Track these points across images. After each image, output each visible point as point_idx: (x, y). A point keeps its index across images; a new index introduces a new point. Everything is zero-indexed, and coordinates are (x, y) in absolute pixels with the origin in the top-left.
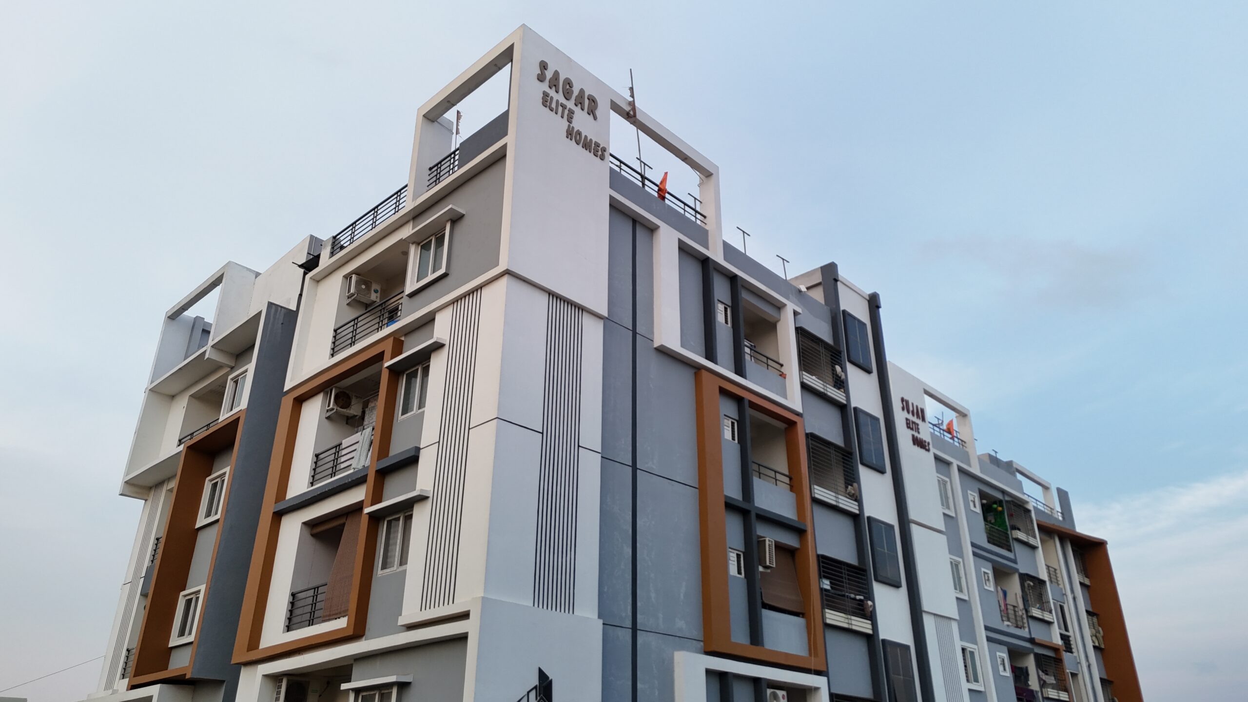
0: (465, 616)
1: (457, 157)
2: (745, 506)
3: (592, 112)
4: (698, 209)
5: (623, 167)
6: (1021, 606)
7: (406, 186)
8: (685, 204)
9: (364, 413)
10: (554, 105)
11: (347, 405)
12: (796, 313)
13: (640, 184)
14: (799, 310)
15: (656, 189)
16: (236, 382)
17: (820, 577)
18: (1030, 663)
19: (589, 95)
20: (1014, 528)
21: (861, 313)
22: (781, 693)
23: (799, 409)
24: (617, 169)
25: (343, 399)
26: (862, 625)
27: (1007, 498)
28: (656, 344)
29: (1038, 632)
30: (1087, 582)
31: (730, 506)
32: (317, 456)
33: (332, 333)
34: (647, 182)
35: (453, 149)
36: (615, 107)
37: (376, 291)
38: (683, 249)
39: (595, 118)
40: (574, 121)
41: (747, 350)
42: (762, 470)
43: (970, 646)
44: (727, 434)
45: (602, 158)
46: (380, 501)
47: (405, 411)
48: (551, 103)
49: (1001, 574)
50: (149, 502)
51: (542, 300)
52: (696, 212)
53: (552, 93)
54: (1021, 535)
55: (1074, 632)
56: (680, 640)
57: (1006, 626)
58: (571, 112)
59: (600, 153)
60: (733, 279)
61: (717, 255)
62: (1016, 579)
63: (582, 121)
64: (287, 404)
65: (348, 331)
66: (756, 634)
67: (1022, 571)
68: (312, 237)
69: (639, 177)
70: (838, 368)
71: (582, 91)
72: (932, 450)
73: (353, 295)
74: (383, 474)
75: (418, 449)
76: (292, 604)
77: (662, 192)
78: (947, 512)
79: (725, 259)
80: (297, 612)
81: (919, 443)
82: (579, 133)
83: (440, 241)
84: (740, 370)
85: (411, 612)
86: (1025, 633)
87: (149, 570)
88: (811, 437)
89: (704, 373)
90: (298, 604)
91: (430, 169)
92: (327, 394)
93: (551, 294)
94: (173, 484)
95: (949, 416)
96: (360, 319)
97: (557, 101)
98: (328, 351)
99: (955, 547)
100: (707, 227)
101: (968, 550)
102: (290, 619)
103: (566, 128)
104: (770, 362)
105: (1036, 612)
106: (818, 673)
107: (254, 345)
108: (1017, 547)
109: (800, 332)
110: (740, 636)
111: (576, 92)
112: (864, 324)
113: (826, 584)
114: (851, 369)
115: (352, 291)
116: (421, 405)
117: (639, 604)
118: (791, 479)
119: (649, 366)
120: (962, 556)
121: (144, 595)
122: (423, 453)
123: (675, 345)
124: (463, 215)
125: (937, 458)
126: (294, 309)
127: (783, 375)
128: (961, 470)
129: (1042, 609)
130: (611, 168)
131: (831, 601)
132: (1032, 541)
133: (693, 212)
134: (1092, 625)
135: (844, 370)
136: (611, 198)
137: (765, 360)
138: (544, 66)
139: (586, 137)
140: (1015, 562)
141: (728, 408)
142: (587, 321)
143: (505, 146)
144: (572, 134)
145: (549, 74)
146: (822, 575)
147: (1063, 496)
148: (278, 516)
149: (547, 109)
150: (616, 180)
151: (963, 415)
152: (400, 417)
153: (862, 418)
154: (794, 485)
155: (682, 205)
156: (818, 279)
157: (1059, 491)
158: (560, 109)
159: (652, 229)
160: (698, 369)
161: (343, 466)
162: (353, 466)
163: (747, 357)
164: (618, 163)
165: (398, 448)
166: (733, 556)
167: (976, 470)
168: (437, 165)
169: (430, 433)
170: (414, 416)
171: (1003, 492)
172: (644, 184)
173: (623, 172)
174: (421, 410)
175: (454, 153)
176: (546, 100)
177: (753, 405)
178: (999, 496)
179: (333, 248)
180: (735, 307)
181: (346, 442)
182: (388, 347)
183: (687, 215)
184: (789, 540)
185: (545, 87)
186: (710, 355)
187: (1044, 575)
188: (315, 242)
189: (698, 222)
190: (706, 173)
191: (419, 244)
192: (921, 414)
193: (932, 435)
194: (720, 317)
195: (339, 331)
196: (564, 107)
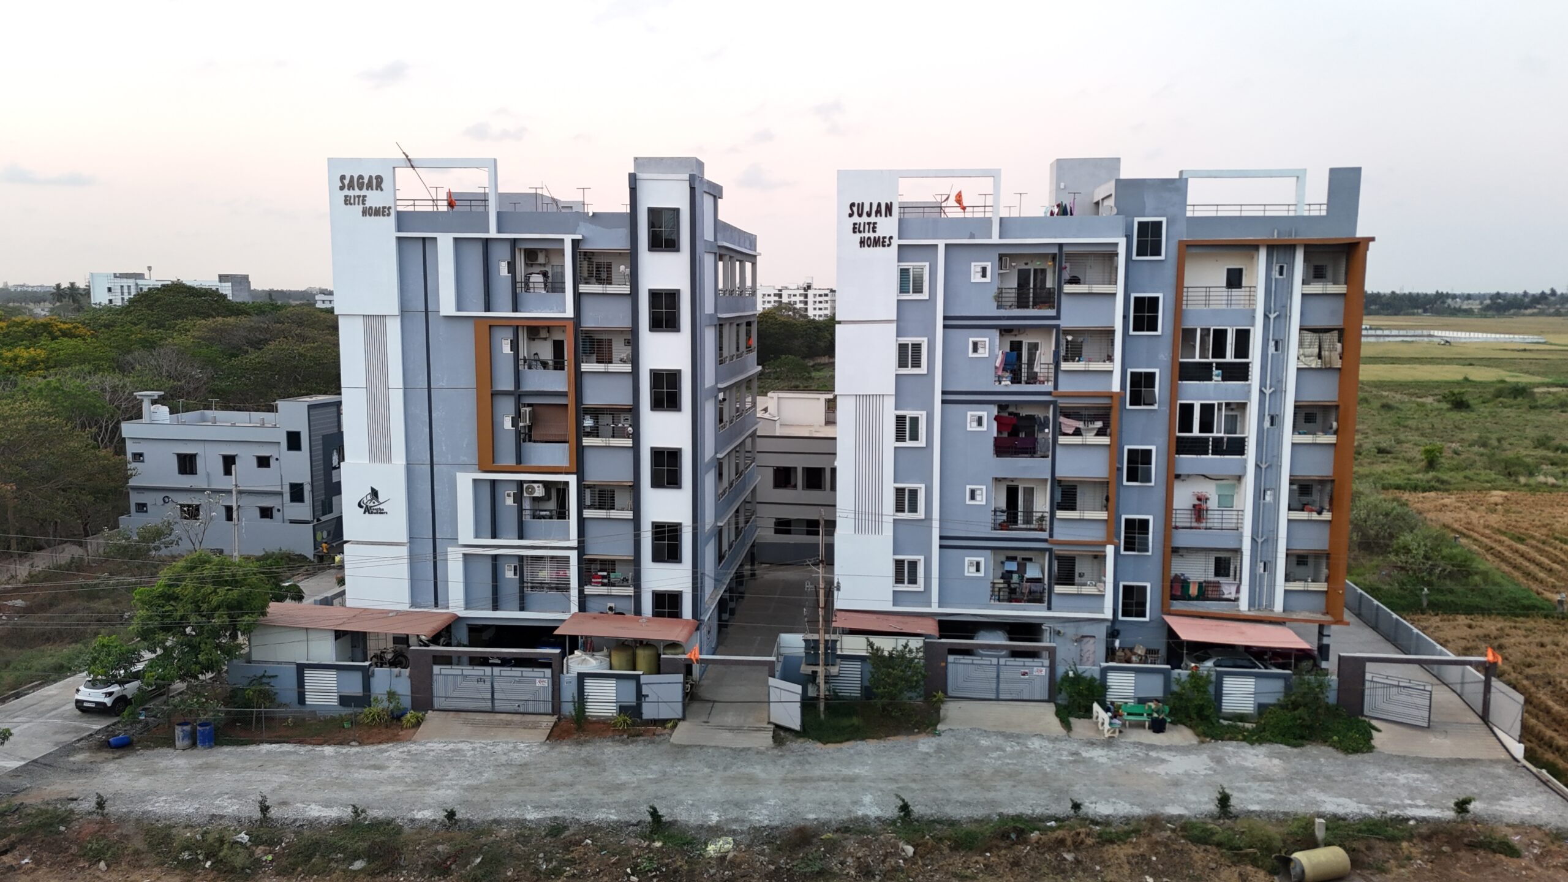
2: (517, 391)
3: (379, 186)
5: (417, 203)
6: (1050, 362)
12: (575, 241)
14: (581, 236)
15: (446, 203)
19: (376, 176)
20: (1071, 281)
21: (676, 199)
22: (535, 485)
23: (570, 315)
26: (621, 442)
27: (1067, 250)
28: (441, 315)
30: (1341, 289)
34: (438, 202)
36: (400, 167)
38: (460, 242)
39: (382, 190)
40: (367, 202)
43: (911, 413)
44: (506, 349)
48: (350, 200)
51: (361, 319)
52: (481, 201)
53: (350, 192)
54: (1083, 288)
55: (1254, 358)
56: (464, 467)
58: (365, 196)
59: (387, 212)
60: (513, 240)
61: (491, 232)
63: (374, 199)
66: (520, 458)
67: (1069, 327)
69: (430, 203)
70: (622, 268)
71: (371, 177)
72: (897, 242)
77: (452, 203)
79: (501, 230)
81: (873, 242)
82: (371, 208)
84: (516, 309)
86: (1044, 387)
93: (364, 315)
97: (354, 196)
99: (916, 330)
100: (488, 210)
101: (937, 328)
103: (362, 210)
106: (571, 473)
110: (506, 460)
112: (677, 209)
113: (588, 423)
114: (651, 257)
119: (440, 328)
123: (449, 312)
125: (907, 247)
127: (564, 291)
128: (953, 247)
132: (1099, 290)
133: (478, 203)
134: (1313, 344)
135: (634, 265)
136: (398, 238)
138: (343, 178)
139: (376, 207)
140: (1058, 317)
141: (505, 334)
142: (389, 321)
144: (366, 212)
145: (346, 182)
149: (348, 207)
150: (404, 219)
155: (468, 203)
158: (357, 200)
159: (436, 239)
160: (476, 319)
163: (522, 292)
166: (508, 419)
171: (1060, 244)
172: (435, 206)
176: (347, 201)
177: (522, 326)
178: (1050, 250)
180: (512, 261)
184: (559, 401)
185: (346, 192)
186: (489, 308)
192: (884, 210)
193: (906, 223)
194: (503, 272)
196: (359, 196)
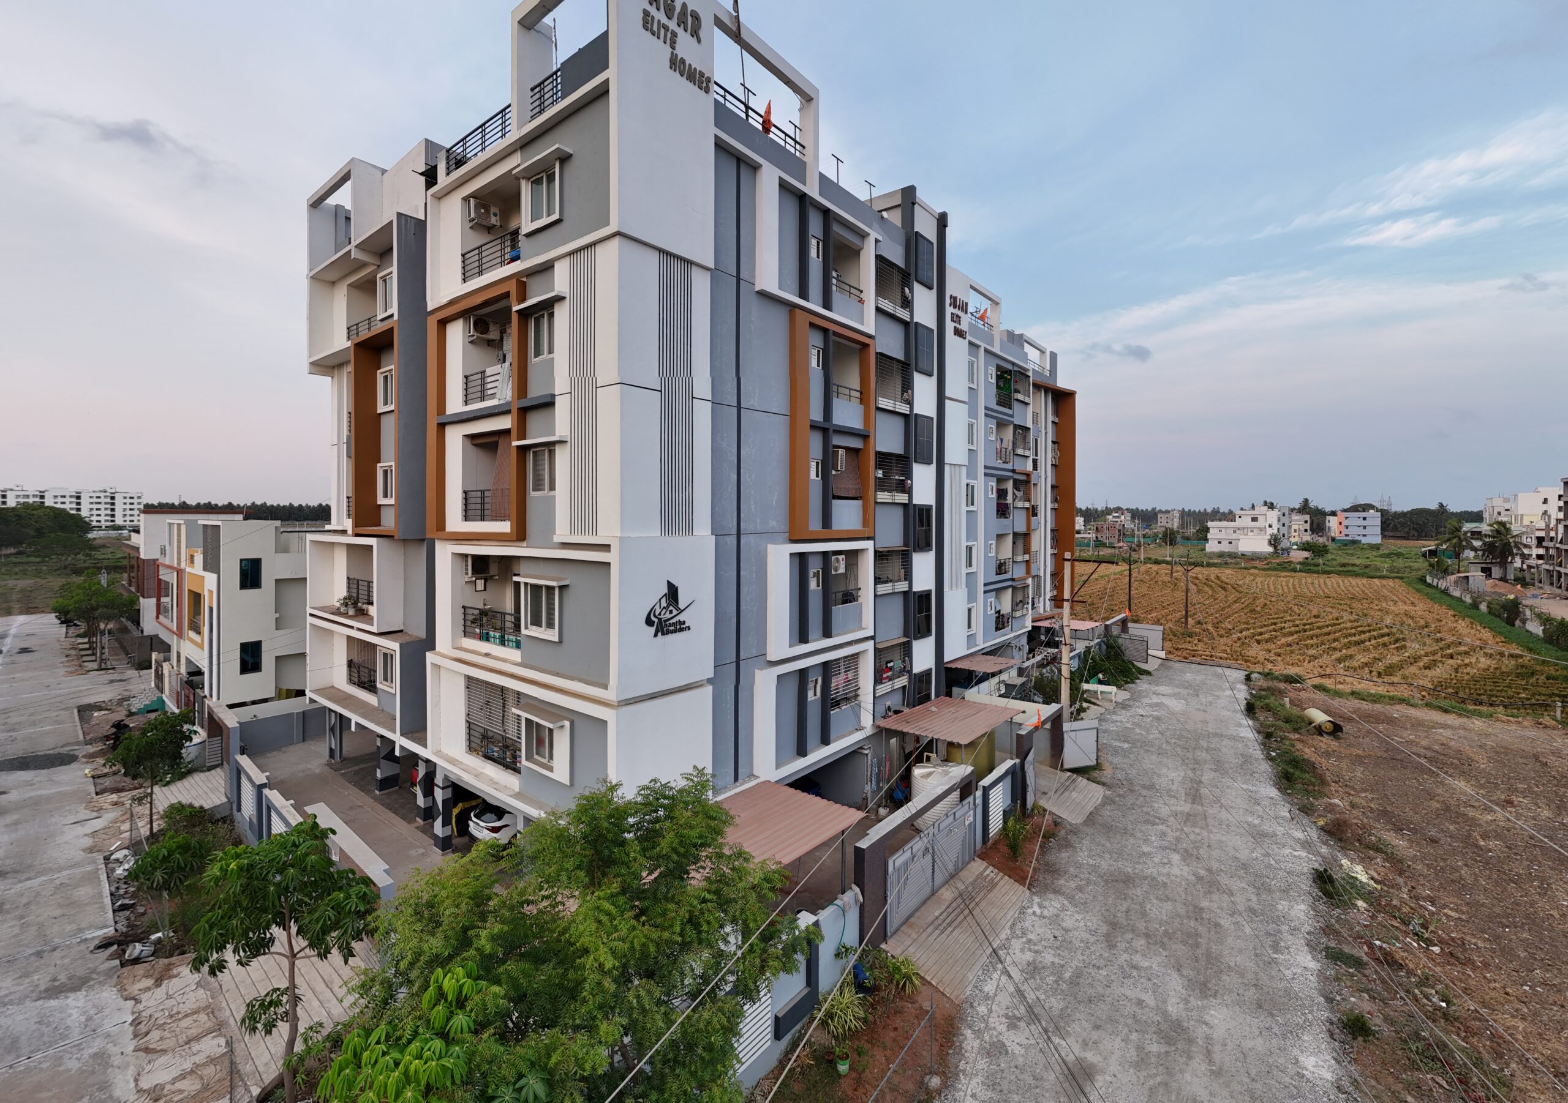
0: (606, 548)
1: (559, 80)
2: (826, 426)
3: (695, 33)
4: (798, 139)
5: (728, 97)
6: (1011, 447)
7: (509, 106)
8: (786, 135)
9: (502, 339)
10: (655, 28)
11: (485, 331)
12: (877, 241)
13: (743, 116)
14: (880, 238)
15: (761, 120)
16: (385, 281)
17: (876, 468)
18: (1009, 486)
19: (692, 11)
20: (1017, 391)
21: (930, 233)
22: (841, 557)
23: (871, 331)
24: (721, 100)
25: (481, 325)
26: (903, 498)
27: (1016, 369)
28: (757, 289)
29: (1018, 467)
30: (1057, 420)
31: (814, 426)
32: (466, 377)
33: (460, 259)
34: (751, 113)
35: (555, 69)
36: (719, 23)
37: (495, 215)
38: (783, 186)
39: (699, 41)
40: (677, 46)
41: (834, 281)
42: (841, 390)
43: (972, 482)
44: (814, 362)
45: (707, 90)
46: (525, 439)
47: (537, 354)
48: (652, 25)
49: (1001, 425)
50: (335, 379)
51: (654, 256)
52: (796, 142)
53: (653, 11)
54: (1020, 397)
55: (1041, 458)
56: (770, 535)
57: (999, 464)
58: (674, 35)
59: (704, 85)
60: (826, 212)
61: (812, 190)
62: (1011, 428)
63: (686, 45)
64: (432, 324)
65: (474, 257)
66: (826, 521)
67: (1017, 423)
68: (427, 140)
69: (743, 107)
70: (907, 290)
71: (684, 6)
72: (968, 337)
73: (473, 220)
74: (524, 412)
75: (553, 396)
76: (466, 499)
77: (767, 125)
78: (972, 386)
79: (820, 194)
80: (470, 507)
81: (959, 333)
82: (683, 61)
83: (551, 178)
84: (827, 304)
85: (562, 533)
86: (1009, 466)
87: (348, 437)
88: (881, 356)
89: (798, 311)
90: (470, 501)
91: (532, 90)
92: (467, 319)
93: (661, 251)
94: (350, 368)
95: (986, 304)
96: (484, 248)
97: (659, 21)
98: (460, 277)
99: (973, 413)
100: (805, 159)
101: (982, 412)
102: (466, 510)
103: (669, 56)
104: (853, 290)
105: (1020, 451)
106: (868, 538)
107: (392, 248)
108: (1016, 405)
109: (879, 258)
110: (815, 525)
111: (678, 9)
112: (932, 244)
113: (880, 474)
114: (917, 287)
115: (473, 216)
116: (551, 351)
117: (742, 515)
118: (861, 393)
119: (752, 310)
120: (977, 419)
121: (349, 456)
122: (558, 400)
123: (773, 288)
124: (571, 155)
125: (971, 343)
126: (423, 218)
127: (861, 301)
128: (986, 351)
129: (1024, 448)
130: (716, 100)
131: (882, 485)
132: (1027, 400)
133: (792, 143)
134: (1053, 450)
135: (911, 291)
136: (716, 137)
137: (847, 288)
139: (690, 65)
140: (1012, 416)
141: (816, 340)
142: (696, 273)
143: (607, 81)
144: (677, 64)
146: (878, 466)
147: (1054, 356)
148: (442, 426)
149: (649, 34)
150: (722, 114)
151: (995, 303)
152: (533, 360)
153: (920, 330)
154: (864, 399)
155: (783, 136)
156: (898, 200)
157: (1051, 352)
158: (662, 31)
159: (755, 168)
160: (793, 306)
161: (490, 392)
162: (498, 396)
163: (834, 288)
164: (722, 92)
165: (535, 391)
166: (813, 465)
167: (996, 349)
168: (539, 85)
169: (561, 384)
170: (545, 361)
171: (1013, 364)
172: (747, 116)
173: (728, 105)
174: (551, 356)
175: (556, 73)
176: (647, 22)
177: (835, 334)
178: (1010, 367)
179: (448, 163)
180: (826, 240)
181: (489, 371)
182: (512, 287)
183: (788, 147)
184: (856, 443)
186: (803, 294)
187: (1029, 424)
188: (431, 147)
189: (798, 154)
190: (807, 98)
191: (529, 179)
192: (964, 308)
193: (970, 323)
194: (813, 253)
195: (467, 256)
196: (666, 28)
